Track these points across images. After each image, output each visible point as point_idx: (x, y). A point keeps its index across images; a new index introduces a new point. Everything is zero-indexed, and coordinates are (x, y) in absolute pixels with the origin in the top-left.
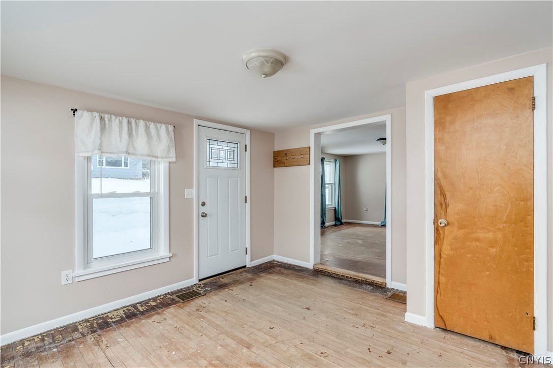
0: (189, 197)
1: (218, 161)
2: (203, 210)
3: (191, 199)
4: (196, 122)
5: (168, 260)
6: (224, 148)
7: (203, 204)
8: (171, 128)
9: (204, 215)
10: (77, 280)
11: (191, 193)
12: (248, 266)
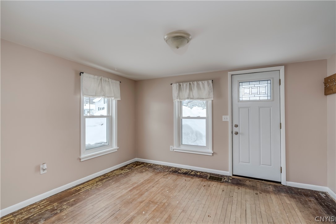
0: (225, 120)
1: (250, 96)
2: (235, 130)
3: (227, 122)
4: (230, 73)
5: (211, 155)
6: (255, 86)
7: (236, 126)
8: (210, 81)
9: (237, 133)
10: (175, 150)
11: (227, 118)
12: (282, 183)
